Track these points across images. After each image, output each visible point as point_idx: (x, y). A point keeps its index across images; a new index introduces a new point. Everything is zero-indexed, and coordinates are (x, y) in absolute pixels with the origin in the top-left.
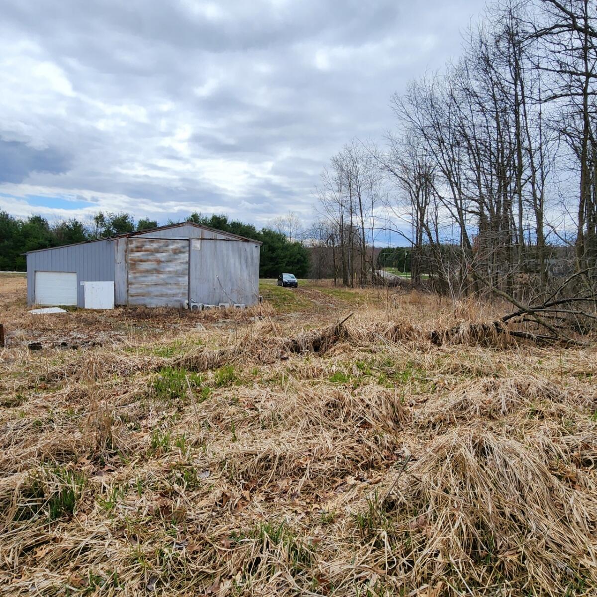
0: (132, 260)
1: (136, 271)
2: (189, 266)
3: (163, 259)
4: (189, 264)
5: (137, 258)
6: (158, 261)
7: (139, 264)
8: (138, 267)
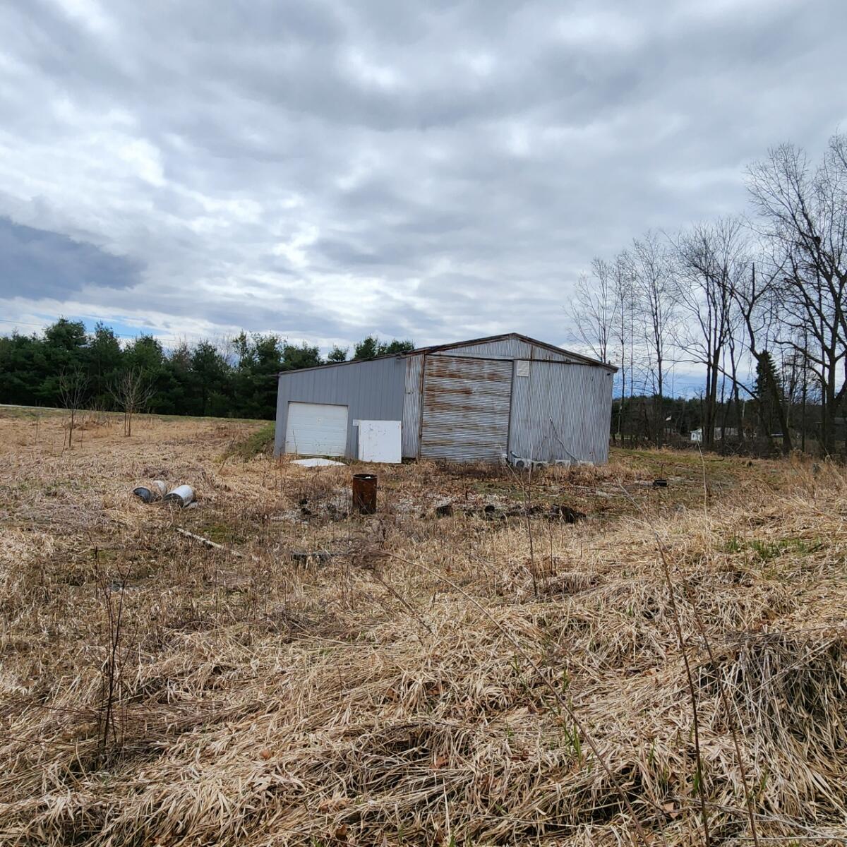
0: (429, 389)
1: (434, 406)
2: (511, 401)
3: (474, 390)
4: (511, 397)
5: (437, 387)
6: (468, 392)
7: (439, 396)
8: (438, 400)
